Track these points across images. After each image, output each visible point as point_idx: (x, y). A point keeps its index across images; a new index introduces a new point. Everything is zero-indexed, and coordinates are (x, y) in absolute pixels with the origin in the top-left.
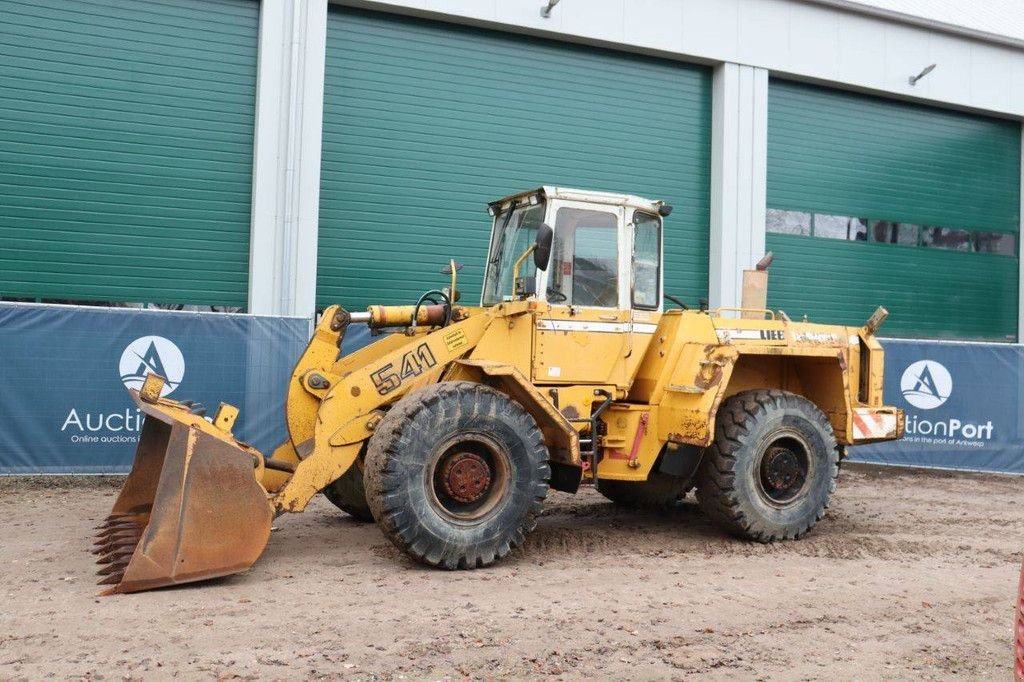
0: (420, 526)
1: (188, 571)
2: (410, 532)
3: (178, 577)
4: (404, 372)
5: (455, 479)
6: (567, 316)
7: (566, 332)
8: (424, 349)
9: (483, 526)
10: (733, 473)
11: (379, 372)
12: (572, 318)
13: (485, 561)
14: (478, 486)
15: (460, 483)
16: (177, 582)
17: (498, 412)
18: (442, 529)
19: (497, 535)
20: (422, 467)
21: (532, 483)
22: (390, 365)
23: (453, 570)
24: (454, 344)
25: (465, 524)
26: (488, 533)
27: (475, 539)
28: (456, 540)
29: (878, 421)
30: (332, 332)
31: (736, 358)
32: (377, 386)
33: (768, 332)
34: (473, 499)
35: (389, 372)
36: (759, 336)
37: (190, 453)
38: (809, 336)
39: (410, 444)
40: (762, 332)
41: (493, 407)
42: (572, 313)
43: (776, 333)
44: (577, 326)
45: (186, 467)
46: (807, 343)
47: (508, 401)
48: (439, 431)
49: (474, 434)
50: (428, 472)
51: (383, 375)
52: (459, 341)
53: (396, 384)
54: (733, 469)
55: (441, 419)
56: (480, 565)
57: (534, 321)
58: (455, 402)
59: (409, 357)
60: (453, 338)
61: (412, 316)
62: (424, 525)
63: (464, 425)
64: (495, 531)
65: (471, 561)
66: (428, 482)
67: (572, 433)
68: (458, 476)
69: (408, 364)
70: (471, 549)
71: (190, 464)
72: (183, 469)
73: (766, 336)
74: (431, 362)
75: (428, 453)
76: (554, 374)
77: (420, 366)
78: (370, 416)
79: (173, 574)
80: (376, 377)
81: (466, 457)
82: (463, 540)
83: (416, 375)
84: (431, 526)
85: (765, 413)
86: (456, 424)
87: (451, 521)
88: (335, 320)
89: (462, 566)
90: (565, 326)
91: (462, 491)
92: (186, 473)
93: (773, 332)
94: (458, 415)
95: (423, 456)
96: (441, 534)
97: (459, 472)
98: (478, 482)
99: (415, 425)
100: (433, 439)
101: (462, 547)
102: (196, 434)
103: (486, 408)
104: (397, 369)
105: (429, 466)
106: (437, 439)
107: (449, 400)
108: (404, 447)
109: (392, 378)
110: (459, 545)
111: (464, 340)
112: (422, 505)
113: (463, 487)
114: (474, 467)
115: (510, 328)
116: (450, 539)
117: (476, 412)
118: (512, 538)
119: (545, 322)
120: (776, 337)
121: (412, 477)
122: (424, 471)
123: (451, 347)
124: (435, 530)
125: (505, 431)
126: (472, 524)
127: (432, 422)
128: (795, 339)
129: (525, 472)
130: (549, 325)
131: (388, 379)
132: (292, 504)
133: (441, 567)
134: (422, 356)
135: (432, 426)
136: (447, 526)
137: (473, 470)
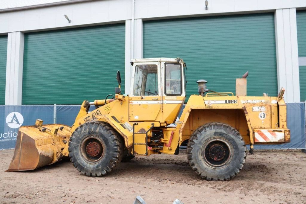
0: (78, 162)
1: (22, 168)
2: (76, 163)
3: (20, 169)
5: (89, 149)
6: (140, 99)
7: (140, 105)
8: (98, 111)
9: (97, 164)
10: (191, 153)
12: (142, 100)
13: (98, 175)
14: (95, 152)
15: (91, 151)
17: (100, 129)
18: (84, 164)
19: (100, 168)
20: (78, 145)
21: (111, 152)
23: (89, 176)
24: (107, 110)
25: (92, 163)
26: (98, 167)
27: (94, 168)
28: (88, 168)
30: (84, 108)
31: (190, 111)
32: (85, 122)
34: (95, 156)
35: (89, 118)
36: (224, 102)
37: (22, 138)
38: (250, 101)
39: (75, 138)
40: (226, 101)
41: (98, 128)
42: (142, 98)
43: (233, 101)
44: (144, 102)
45: (21, 142)
46: (249, 104)
47: (104, 126)
48: (83, 135)
49: (94, 136)
50: (81, 147)
52: (109, 109)
54: (191, 152)
55: (83, 131)
56: (96, 176)
57: (129, 101)
58: (87, 127)
59: (94, 114)
60: (107, 108)
61: (105, 102)
62: (79, 162)
63: (90, 133)
64: (100, 166)
65: (94, 174)
66: (80, 150)
67: (125, 137)
68: (90, 148)
70: (93, 171)
71: (22, 141)
73: (228, 102)
75: (80, 141)
76: (136, 118)
79: (19, 168)
80: (85, 120)
81: (92, 143)
82: (90, 168)
84: (81, 162)
85: (206, 131)
86: (87, 133)
87: (88, 162)
89: (91, 175)
90: (140, 102)
91: (91, 153)
93: (231, 101)
94: (87, 130)
95: (78, 142)
96: (84, 165)
97: (90, 147)
98: (95, 151)
99: (76, 133)
100: (81, 137)
102: (23, 134)
103: (96, 128)
105: (81, 145)
106: (82, 137)
110: (89, 169)
112: (78, 156)
113: (91, 152)
114: (94, 146)
116: (86, 167)
117: (93, 129)
118: (105, 168)
119: (133, 102)
120: (233, 102)
121: (75, 148)
122: (79, 146)
124: (82, 164)
125: (102, 136)
126: (94, 163)
128: (242, 103)
129: (109, 148)
130: (135, 102)
132: (65, 154)
135: (80, 133)
136: (86, 163)
137: (94, 147)
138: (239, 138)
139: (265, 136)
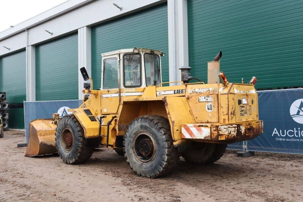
0: (59, 151)
1: (32, 154)
5: (66, 139)
6: (107, 92)
7: (107, 98)
9: (69, 153)
12: (109, 93)
17: (70, 122)
19: (71, 156)
25: (67, 151)
27: (68, 156)
29: (198, 130)
33: (177, 90)
34: (69, 145)
36: (173, 92)
38: (197, 90)
40: (175, 91)
43: (181, 90)
44: (109, 95)
46: (195, 94)
48: (62, 127)
54: (125, 145)
56: (70, 164)
57: (101, 95)
60: (89, 102)
63: (65, 125)
65: (68, 162)
66: (61, 140)
67: (84, 129)
71: (31, 131)
72: (30, 133)
73: (176, 92)
79: (30, 154)
84: (61, 150)
90: (107, 96)
91: (67, 143)
93: (179, 90)
97: (66, 137)
98: (69, 141)
106: (62, 129)
112: (60, 145)
114: (69, 136)
115: (96, 98)
116: (64, 155)
117: (66, 121)
119: (103, 95)
120: (181, 92)
121: (58, 138)
122: (60, 136)
123: (89, 104)
125: (71, 127)
128: (189, 92)
130: (104, 96)
134: (84, 107)
136: (64, 151)
138: (161, 133)
139: (191, 131)
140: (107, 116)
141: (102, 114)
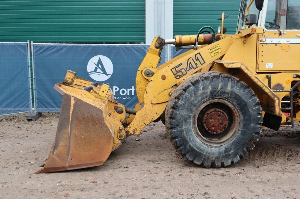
0: (190, 146)
1: (74, 164)
2: (185, 148)
3: (69, 167)
4: (188, 67)
5: (209, 122)
6: (277, 36)
7: (276, 44)
8: (198, 56)
9: (224, 147)
11: (175, 68)
12: (280, 36)
13: (226, 164)
14: (222, 126)
15: (212, 124)
16: (69, 169)
17: (232, 87)
18: (202, 148)
19: (232, 152)
20: (190, 116)
21: (252, 125)
22: (181, 64)
23: (208, 168)
24: (214, 52)
25: (215, 145)
26: (227, 150)
27: (220, 153)
28: (209, 153)
30: (155, 49)
32: (174, 75)
34: (219, 132)
35: (181, 67)
37: (72, 108)
39: (184, 104)
41: (230, 85)
42: (280, 34)
44: (283, 41)
45: (71, 115)
47: (238, 82)
48: (200, 98)
49: (219, 99)
50: (194, 118)
51: (177, 69)
52: (217, 51)
53: (184, 73)
55: (200, 91)
56: (223, 166)
57: (258, 39)
58: (208, 83)
59: (191, 60)
60: (214, 50)
61: (196, 40)
62: (192, 145)
63: (214, 94)
64: (231, 149)
65: (218, 164)
66: (194, 124)
67: (276, 99)
68: (211, 120)
69: (190, 63)
70: (217, 158)
71: (72, 114)
72: (69, 116)
74: (202, 62)
75: (194, 108)
76: (269, 66)
77: (196, 64)
78: (171, 89)
79: (67, 165)
80: (174, 70)
81: (215, 111)
82: (213, 153)
83: (194, 69)
84: (195, 145)
86: (208, 94)
87: (207, 144)
88: (157, 43)
89: (213, 166)
90: (275, 41)
91: (213, 128)
92: (71, 118)
94: (210, 89)
95: (191, 110)
96: (201, 150)
97: (211, 118)
98: (222, 124)
99: (187, 94)
100: (196, 102)
101: (213, 157)
102: (74, 100)
103: (226, 85)
104: (184, 66)
105: (194, 115)
106: (199, 102)
107: (205, 81)
108: (181, 106)
109: (182, 70)
110: (211, 156)
111: (220, 51)
112: (191, 135)
113: (213, 126)
114: (219, 116)
115: (244, 43)
116: (206, 153)
117: (219, 87)
118: (240, 153)
119: (264, 40)
121: (185, 120)
122: (192, 117)
123: (212, 54)
124: (198, 148)
125: (236, 98)
126: (218, 145)
127: (196, 93)
129: (248, 119)
130: (268, 41)
131: (180, 71)
132: (134, 131)
133: (202, 166)
134: (197, 59)
135: (195, 95)
136: (204, 146)
137: (219, 118)
140: (272, 74)
141: (257, 71)
